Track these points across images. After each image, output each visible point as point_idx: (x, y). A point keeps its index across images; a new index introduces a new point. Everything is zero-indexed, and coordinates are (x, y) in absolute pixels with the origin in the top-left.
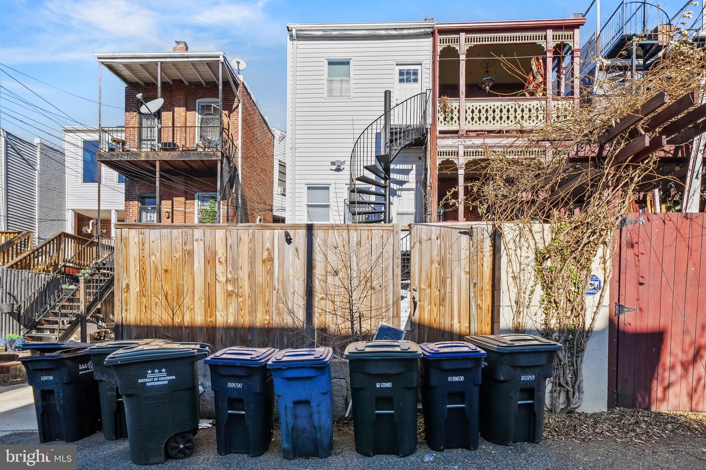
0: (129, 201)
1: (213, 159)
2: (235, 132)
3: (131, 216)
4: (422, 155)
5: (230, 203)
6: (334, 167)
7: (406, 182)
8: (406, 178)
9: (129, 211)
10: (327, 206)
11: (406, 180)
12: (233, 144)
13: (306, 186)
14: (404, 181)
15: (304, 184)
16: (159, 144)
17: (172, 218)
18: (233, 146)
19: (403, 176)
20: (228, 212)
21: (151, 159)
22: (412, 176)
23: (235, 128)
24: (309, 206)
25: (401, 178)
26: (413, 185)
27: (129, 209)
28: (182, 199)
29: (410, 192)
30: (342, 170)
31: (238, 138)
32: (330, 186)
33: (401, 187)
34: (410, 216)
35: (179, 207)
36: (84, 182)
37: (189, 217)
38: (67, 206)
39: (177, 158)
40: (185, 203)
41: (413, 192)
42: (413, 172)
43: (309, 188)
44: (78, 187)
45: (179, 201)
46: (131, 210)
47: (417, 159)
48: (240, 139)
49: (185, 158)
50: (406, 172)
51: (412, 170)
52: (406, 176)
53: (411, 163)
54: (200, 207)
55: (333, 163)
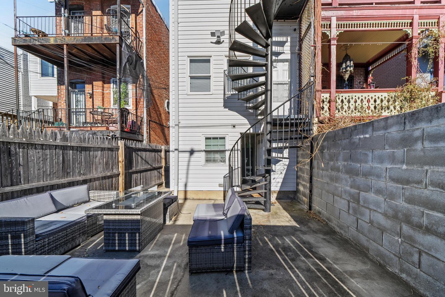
0: (60, 85)
1: (112, 42)
2: (141, 31)
3: (62, 97)
4: (297, 27)
5: (138, 86)
6: (215, 39)
7: (282, 53)
8: (281, 49)
9: (61, 93)
10: (209, 78)
11: (281, 51)
12: (139, 40)
13: (189, 59)
14: (280, 52)
15: (187, 57)
16: (66, 31)
17: (93, 98)
18: (139, 42)
19: (279, 48)
20: (136, 93)
21: (59, 43)
22: (287, 48)
23: (141, 28)
24: (192, 78)
25: (276, 49)
26: (287, 56)
27: (61, 91)
28: (100, 83)
29: (285, 63)
30: (221, 43)
31: (143, 35)
32: (211, 59)
33: (276, 58)
34: (285, 85)
35: (97, 89)
36: (42, 76)
37: (106, 97)
38: (30, 93)
39: (81, 42)
40: (103, 87)
41: (288, 63)
42: (288, 44)
43: (191, 61)
44: (37, 80)
45: (98, 84)
46: (62, 92)
47: (292, 31)
48: (144, 36)
49: (88, 42)
50: (282, 44)
51: (287, 41)
52: (281, 48)
53: (286, 35)
54: (115, 89)
55: (213, 34)
